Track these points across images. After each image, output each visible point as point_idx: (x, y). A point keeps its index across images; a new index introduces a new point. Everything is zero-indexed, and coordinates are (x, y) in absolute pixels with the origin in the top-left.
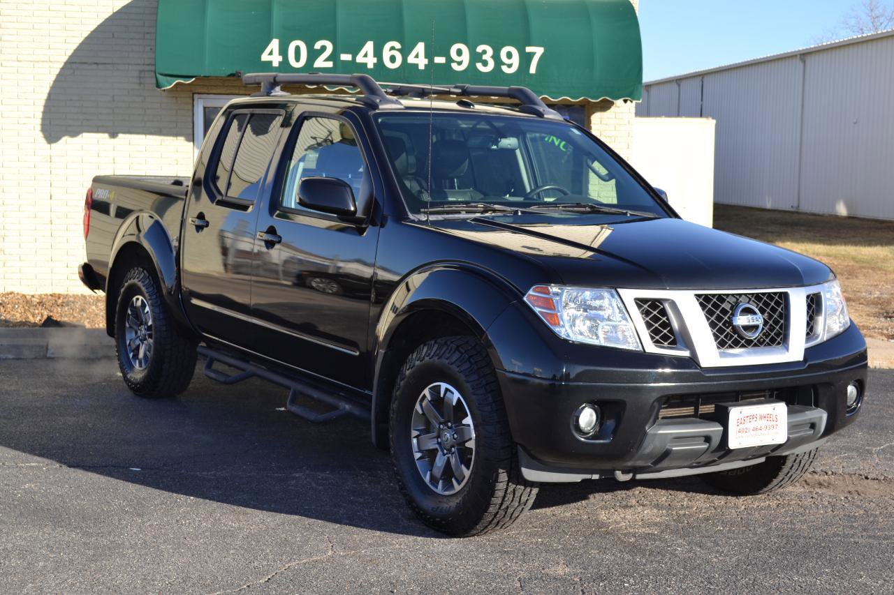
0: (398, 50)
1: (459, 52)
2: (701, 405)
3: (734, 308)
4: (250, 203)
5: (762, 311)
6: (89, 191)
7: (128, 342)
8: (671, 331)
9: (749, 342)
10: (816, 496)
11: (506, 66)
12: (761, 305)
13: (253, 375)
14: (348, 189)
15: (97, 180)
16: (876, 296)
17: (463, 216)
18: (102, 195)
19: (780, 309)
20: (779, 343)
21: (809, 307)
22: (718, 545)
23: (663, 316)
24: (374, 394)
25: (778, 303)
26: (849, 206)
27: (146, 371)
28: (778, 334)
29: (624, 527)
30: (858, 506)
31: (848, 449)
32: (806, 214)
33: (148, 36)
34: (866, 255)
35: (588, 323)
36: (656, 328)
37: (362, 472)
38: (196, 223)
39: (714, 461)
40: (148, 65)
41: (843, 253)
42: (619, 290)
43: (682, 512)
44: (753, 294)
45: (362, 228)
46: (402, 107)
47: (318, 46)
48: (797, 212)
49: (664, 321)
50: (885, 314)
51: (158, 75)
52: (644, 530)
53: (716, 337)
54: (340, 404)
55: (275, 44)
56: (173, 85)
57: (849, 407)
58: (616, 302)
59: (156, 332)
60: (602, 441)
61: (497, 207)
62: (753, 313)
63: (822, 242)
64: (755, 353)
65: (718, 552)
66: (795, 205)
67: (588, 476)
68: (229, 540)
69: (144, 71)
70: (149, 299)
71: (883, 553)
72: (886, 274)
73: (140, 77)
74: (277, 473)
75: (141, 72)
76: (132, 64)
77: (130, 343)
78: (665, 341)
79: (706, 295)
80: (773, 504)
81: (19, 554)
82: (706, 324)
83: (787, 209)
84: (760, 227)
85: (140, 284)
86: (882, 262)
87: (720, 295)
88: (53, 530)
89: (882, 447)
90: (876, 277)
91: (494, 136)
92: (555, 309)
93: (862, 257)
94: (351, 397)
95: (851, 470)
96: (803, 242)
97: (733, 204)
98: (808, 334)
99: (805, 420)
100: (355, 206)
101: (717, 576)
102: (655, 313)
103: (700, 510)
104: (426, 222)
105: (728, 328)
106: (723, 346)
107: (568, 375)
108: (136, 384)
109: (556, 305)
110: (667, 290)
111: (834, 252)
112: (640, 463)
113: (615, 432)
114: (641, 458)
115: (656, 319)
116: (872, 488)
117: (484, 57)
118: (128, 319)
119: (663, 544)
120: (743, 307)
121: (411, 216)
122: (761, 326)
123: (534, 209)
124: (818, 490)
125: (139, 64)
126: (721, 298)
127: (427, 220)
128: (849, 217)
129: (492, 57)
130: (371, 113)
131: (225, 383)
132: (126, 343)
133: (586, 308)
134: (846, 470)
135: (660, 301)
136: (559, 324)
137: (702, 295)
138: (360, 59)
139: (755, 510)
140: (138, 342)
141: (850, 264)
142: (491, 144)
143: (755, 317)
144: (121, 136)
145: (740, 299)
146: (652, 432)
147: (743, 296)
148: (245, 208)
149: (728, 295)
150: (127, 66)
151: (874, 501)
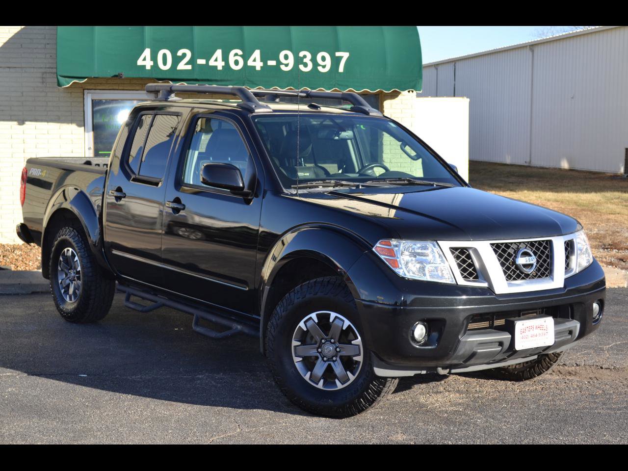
0: (240, 56)
1: (286, 57)
2: (496, 320)
3: (516, 252)
4: (158, 180)
5: (535, 254)
6: (23, 170)
7: (60, 281)
8: (475, 270)
9: (527, 276)
10: (568, 382)
11: (321, 67)
12: (534, 249)
13: (164, 305)
14: (238, 172)
15: (31, 162)
16: (595, 232)
17: (320, 189)
18: (35, 173)
19: (547, 252)
20: (547, 276)
21: (566, 249)
22: (505, 417)
23: (469, 259)
24: (261, 318)
25: (545, 248)
26: (569, 162)
27: (76, 304)
28: (546, 269)
29: (438, 407)
30: (598, 388)
31: (586, 348)
32: (537, 168)
33: (48, 46)
34: (584, 200)
35: (418, 266)
36: (464, 267)
37: (246, 373)
38: (115, 195)
39: (505, 359)
40: (49, 68)
41: (568, 199)
42: (438, 242)
43: (476, 395)
44: (528, 242)
45: (249, 199)
46: (271, 110)
47: (180, 53)
48: (529, 166)
49: (470, 263)
50: (603, 246)
51: (59, 77)
52: (452, 408)
53: (505, 273)
54: (233, 325)
55: (147, 52)
56: (70, 85)
57: (594, 318)
58: (436, 249)
59: (84, 276)
60: (430, 347)
61: (344, 183)
62: (530, 255)
63: (551, 190)
64: (532, 283)
65: (505, 422)
66: (528, 160)
67: (419, 372)
68: (165, 423)
69: (46, 73)
70: (79, 252)
71: (618, 419)
72: (601, 215)
73: (43, 78)
74: (185, 375)
75: (43, 73)
76: (36, 68)
77: (61, 282)
78: (471, 276)
79: (497, 244)
80: (539, 388)
81: (21, 438)
82: (498, 264)
83: (522, 164)
84: (503, 179)
85: (71, 240)
86: (597, 206)
87: (506, 243)
88: (39, 420)
89: (610, 346)
90: (594, 218)
91: (336, 130)
92: (395, 256)
93: (582, 202)
94: (240, 320)
95: (590, 362)
96: (536, 190)
97: (480, 160)
98: (566, 268)
99: (566, 328)
100: (243, 184)
101: (507, 438)
102: (463, 257)
103: (488, 393)
104: (296, 195)
105: (512, 266)
106: (510, 279)
107: (405, 302)
108: (67, 313)
109: (396, 253)
110: (470, 241)
111: (560, 198)
112: (455, 362)
113: (439, 340)
114: (456, 358)
115: (464, 261)
116: (606, 375)
117: (305, 60)
118: (60, 264)
119: (467, 418)
120: (523, 251)
121: (285, 191)
122: (535, 264)
123: (369, 183)
124: (568, 377)
125: (41, 68)
126: (507, 246)
127: (297, 193)
128: (571, 170)
129: (311, 60)
130: (250, 115)
131: (142, 311)
132: (58, 282)
133: (414, 254)
134: (587, 363)
135: (466, 249)
136: (398, 267)
137: (495, 244)
138: (212, 63)
139: (527, 392)
140: (68, 281)
141: (573, 207)
142: (334, 136)
143: (530, 258)
144: (27, 123)
145: (520, 246)
146: (463, 340)
147: (522, 243)
148: (157, 184)
149: (511, 243)
150: (32, 69)
151: (608, 383)
